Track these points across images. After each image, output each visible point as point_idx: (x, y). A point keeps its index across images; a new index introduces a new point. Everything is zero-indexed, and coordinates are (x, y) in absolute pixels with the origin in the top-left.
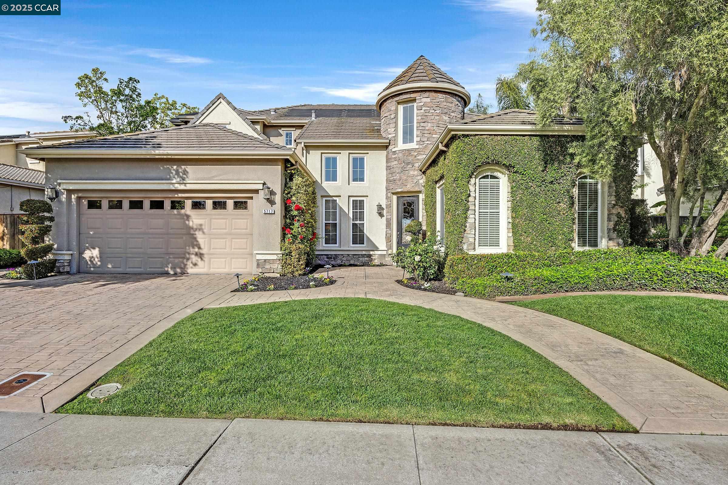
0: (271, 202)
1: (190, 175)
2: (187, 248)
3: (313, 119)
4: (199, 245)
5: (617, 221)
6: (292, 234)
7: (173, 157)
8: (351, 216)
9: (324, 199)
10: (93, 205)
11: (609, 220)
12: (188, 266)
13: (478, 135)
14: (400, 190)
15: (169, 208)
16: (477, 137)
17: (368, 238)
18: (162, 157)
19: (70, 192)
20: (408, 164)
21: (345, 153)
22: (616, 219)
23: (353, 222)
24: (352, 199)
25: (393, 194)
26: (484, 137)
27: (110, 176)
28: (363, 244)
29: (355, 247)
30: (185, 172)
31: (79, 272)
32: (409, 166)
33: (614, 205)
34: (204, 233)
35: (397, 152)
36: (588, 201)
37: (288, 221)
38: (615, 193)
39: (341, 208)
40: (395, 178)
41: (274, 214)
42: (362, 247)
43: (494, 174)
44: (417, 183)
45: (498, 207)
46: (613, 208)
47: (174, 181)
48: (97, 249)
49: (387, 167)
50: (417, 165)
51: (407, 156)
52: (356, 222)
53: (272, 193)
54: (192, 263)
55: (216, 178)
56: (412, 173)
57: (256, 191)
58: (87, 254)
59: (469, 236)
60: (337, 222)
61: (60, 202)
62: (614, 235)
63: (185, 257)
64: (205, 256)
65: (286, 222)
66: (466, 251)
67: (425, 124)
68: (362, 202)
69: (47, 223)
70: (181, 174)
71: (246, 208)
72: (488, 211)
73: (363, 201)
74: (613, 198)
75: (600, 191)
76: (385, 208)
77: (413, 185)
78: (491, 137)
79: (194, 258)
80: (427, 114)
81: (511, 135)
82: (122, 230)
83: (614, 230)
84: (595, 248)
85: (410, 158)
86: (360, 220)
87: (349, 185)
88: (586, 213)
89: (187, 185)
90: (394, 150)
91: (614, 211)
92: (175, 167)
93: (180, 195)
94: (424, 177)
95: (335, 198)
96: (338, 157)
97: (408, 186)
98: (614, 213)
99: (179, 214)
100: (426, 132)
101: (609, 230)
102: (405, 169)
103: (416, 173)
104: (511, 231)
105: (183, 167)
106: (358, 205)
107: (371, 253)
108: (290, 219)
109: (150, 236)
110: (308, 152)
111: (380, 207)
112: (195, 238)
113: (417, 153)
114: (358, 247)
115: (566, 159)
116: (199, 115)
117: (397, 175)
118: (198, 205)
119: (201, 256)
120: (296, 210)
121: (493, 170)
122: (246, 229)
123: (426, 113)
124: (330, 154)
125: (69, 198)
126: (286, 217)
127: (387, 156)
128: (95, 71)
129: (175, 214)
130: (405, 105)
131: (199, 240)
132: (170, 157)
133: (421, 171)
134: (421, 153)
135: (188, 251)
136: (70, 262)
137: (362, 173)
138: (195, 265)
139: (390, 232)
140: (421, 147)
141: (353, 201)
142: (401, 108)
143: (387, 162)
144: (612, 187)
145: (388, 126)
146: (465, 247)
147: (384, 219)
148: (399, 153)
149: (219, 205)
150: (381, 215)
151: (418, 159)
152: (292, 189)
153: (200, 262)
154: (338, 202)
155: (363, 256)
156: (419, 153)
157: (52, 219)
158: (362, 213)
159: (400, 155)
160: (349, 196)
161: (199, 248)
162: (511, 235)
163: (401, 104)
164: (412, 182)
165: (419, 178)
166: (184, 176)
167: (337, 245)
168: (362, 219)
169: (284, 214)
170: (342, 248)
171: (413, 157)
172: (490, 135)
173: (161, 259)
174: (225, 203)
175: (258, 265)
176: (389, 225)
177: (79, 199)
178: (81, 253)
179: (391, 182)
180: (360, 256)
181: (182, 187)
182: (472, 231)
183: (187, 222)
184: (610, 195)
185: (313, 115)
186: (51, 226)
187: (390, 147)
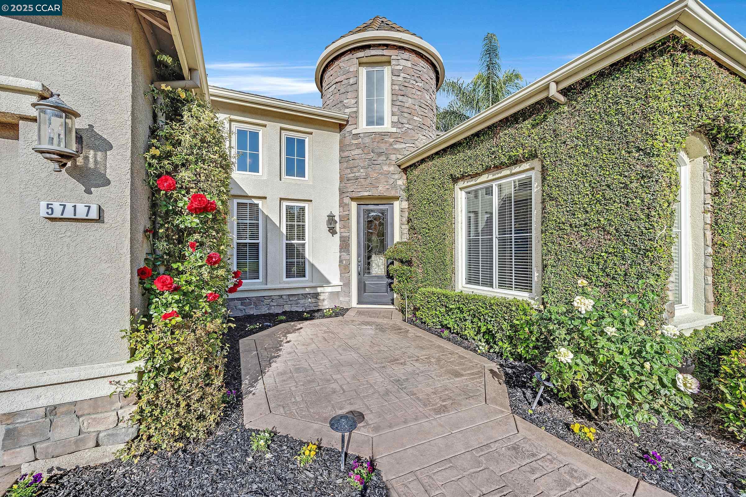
0: (83, 172)
6: (177, 289)
8: (284, 231)
9: (237, 200)
14: (366, 194)
17: (312, 266)
20: (380, 154)
21: (273, 127)
23: (288, 242)
24: (285, 204)
25: (352, 199)
28: (304, 276)
29: (292, 282)
32: (381, 158)
35: (362, 135)
37: (162, 245)
39: (266, 217)
40: (357, 174)
41: (100, 219)
42: (302, 282)
44: (394, 186)
49: (341, 157)
50: (393, 157)
51: (378, 142)
52: (293, 242)
53: (87, 136)
56: (385, 168)
60: (261, 241)
65: (153, 251)
67: (404, 99)
68: (302, 209)
73: (304, 207)
76: (338, 221)
77: (387, 187)
80: (406, 84)
85: (384, 147)
86: (299, 239)
87: (280, 180)
90: (354, 132)
94: (405, 177)
95: (255, 201)
96: (261, 131)
97: (380, 188)
100: (406, 110)
102: (375, 162)
103: (392, 169)
104: (711, 272)
106: (296, 214)
107: (319, 290)
108: (168, 239)
111: (331, 219)
113: (393, 140)
114: (296, 282)
117: (362, 171)
120: (193, 210)
123: (405, 82)
124: (246, 124)
126: (155, 234)
127: (341, 142)
130: (370, 69)
133: (399, 166)
134: (400, 140)
137: (302, 163)
139: (347, 257)
140: (399, 131)
141: (288, 207)
142: (363, 71)
143: (341, 150)
145: (344, 96)
147: (337, 236)
148: (365, 137)
150: (332, 231)
151: (395, 149)
152: (179, 143)
154: (260, 206)
155: (305, 296)
156: (396, 139)
158: (302, 228)
159: (367, 140)
160: (281, 199)
163: (363, 65)
164: (387, 182)
165: (396, 176)
167: (260, 280)
168: (302, 236)
169: (144, 222)
170: (269, 286)
171: (388, 145)
176: (345, 246)
179: (350, 182)
180: (301, 296)
187: (348, 128)
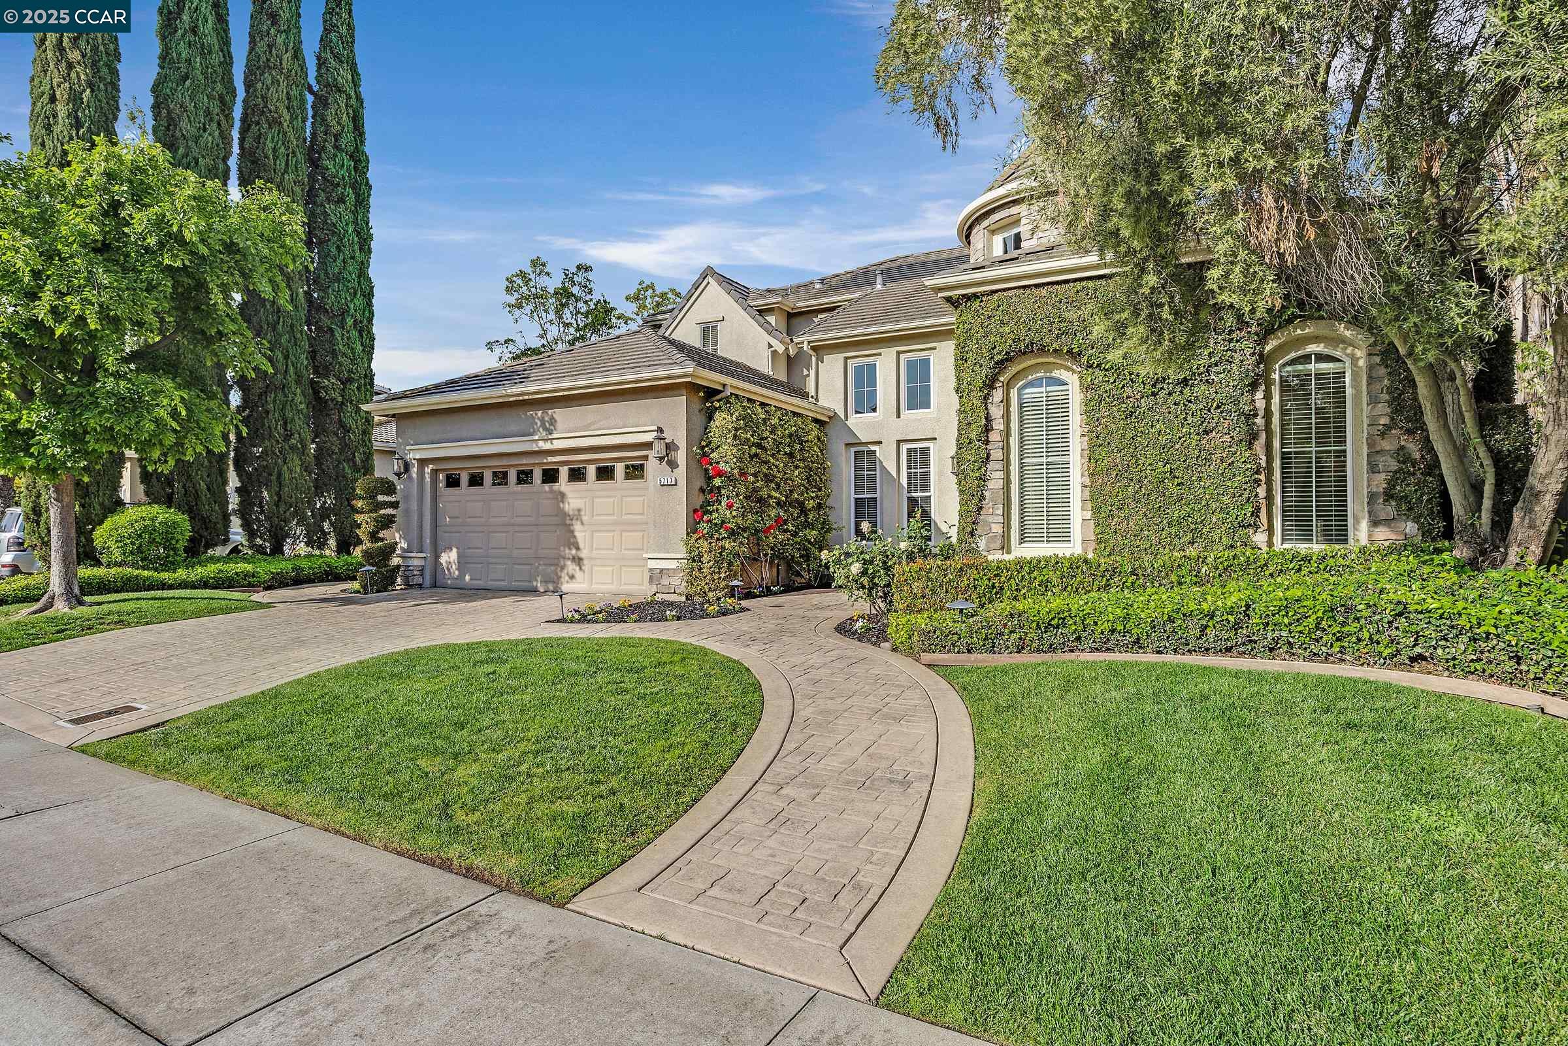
0: (673, 465)
1: (559, 425)
2: (562, 548)
3: (879, 287)
4: (577, 543)
5: (1395, 472)
6: (709, 521)
7: (531, 397)
8: (904, 482)
9: (853, 450)
10: (453, 482)
11: (1373, 469)
12: (562, 580)
13: (996, 291)
15: (539, 482)
16: (996, 297)
17: (937, 525)
18: (517, 398)
19: (423, 462)
21: (889, 354)
22: (1394, 465)
23: (909, 495)
24: (905, 447)
26: (1010, 293)
27: (464, 434)
30: (553, 421)
31: (434, 585)
33: (1388, 427)
34: (582, 524)
36: (1313, 421)
38: (1389, 393)
39: (883, 468)
41: (676, 485)
43: (1053, 374)
45: (1066, 452)
46: (1383, 435)
47: (536, 438)
48: (455, 550)
52: (914, 494)
53: (670, 447)
54: (568, 574)
55: (592, 427)
57: (648, 445)
58: (444, 559)
59: (990, 519)
60: (878, 495)
61: (410, 477)
62: (1389, 510)
63: (557, 563)
64: (585, 562)
66: (985, 553)
68: (925, 451)
69: (389, 511)
70: (547, 425)
71: (642, 477)
72: (1044, 460)
73: (928, 449)
74: (1383, 408)
75: (1349, 391)
78: (1028, 291)
79: (571, 567)
81: (1075, 280)
82: (483, 520)
83: (1389, 495)
84: (1342, 546)
86: (922, 491)
87: (898, 416)
88: (1311, 452)
89: (554, 441)
91: (1387, 445)
92: (540, 413)
93: (550, 459)
95: (872, 448)
96: (879, 362)
98: (1388, 448)
99: (551, 491)
101: (1372, 497)
104: (1089, 505)
105: (550, 412)
106: (919, 458)
109: (517, 529)
110: (820, 359)
112: (572, 532)
115: (1221, 319)
116: (676, 311)
118: (577, 475)
119: (578, 561)
121: (1051, 367)
122: (642, 514)
124: (859, 359)
125: (421, 473)
126: (705, 491)
128: (534, 263)
129: (546, 492)
131: (577, 534)
132: (526, 397)
135: (563, 554)
136: (422, 570)
137: (926, 391)
138: (572, 577)
141: (909, 451)
142: (997, 240)
144: (1380, 379)
146: (982, 544)
149: (605, 473)
153: (578, 574)
154: (878, 454)
157: (395, 505)
158: (926, 475)
160: (899, 442)
161: (578, 549)
162: (1088, 515)
163: (998, 232)
166: (552, 427)
168: (926, 487)
169: (700, 484)
172: (1024, 287)
173: (529, 567)
174: (613, 468)
175: (651, 578)
177: (435, 472)
178: (437, 557)
181: (547, 446)
182: (998, 509)
183: (561, 505)
184: (1373, 401)
185: (879, 279)
186: (394, 516)
